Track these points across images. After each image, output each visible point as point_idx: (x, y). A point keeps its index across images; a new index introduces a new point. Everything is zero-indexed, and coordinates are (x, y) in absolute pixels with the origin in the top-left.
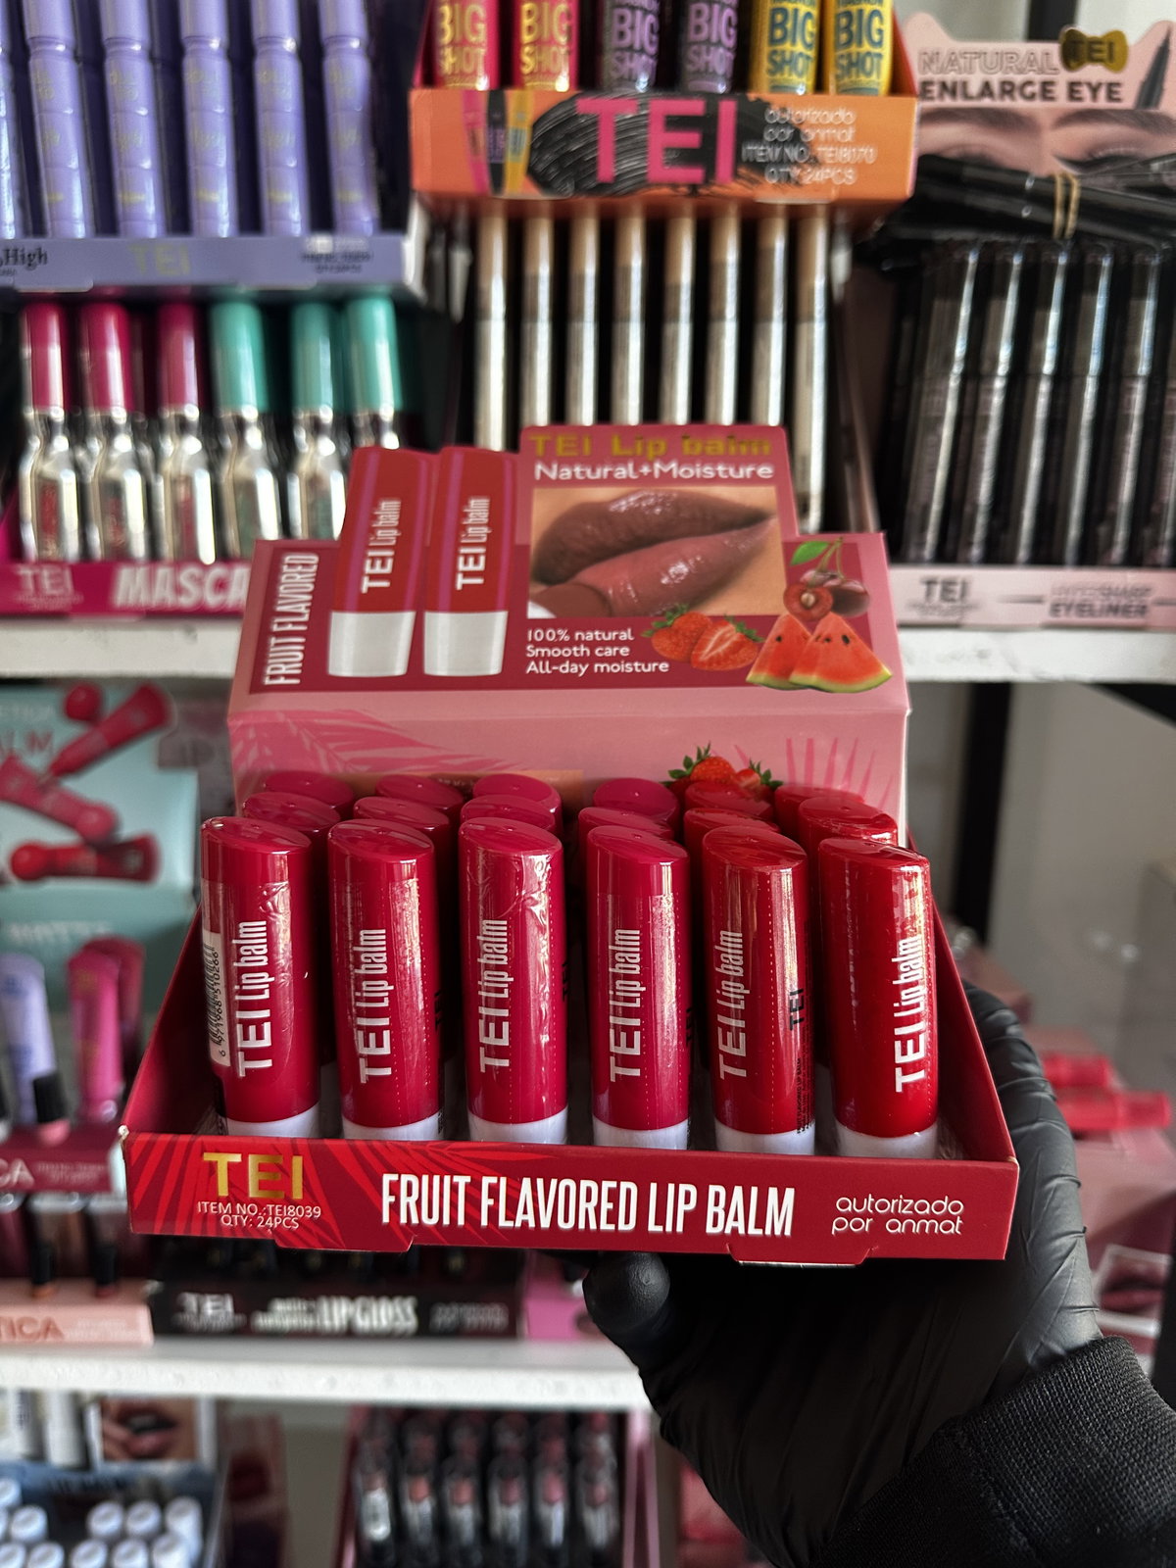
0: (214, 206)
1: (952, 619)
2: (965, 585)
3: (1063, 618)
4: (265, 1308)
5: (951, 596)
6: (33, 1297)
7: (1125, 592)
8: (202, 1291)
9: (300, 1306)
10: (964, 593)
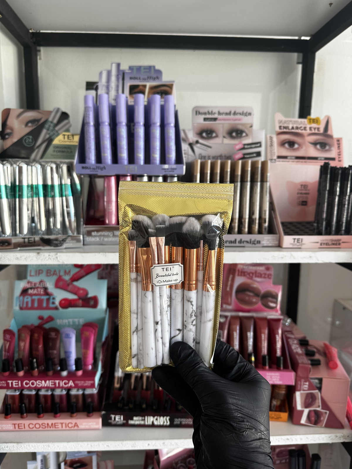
0: (140, 157)
1: (299, 247)
2: (302, 239)
3: (323, 246)
4: (132, 419)
5: (299, 241)
6: (71, 417)
7: (336, 240)
8: (116, 414)
9: (140, 418)
10: (302, 242)
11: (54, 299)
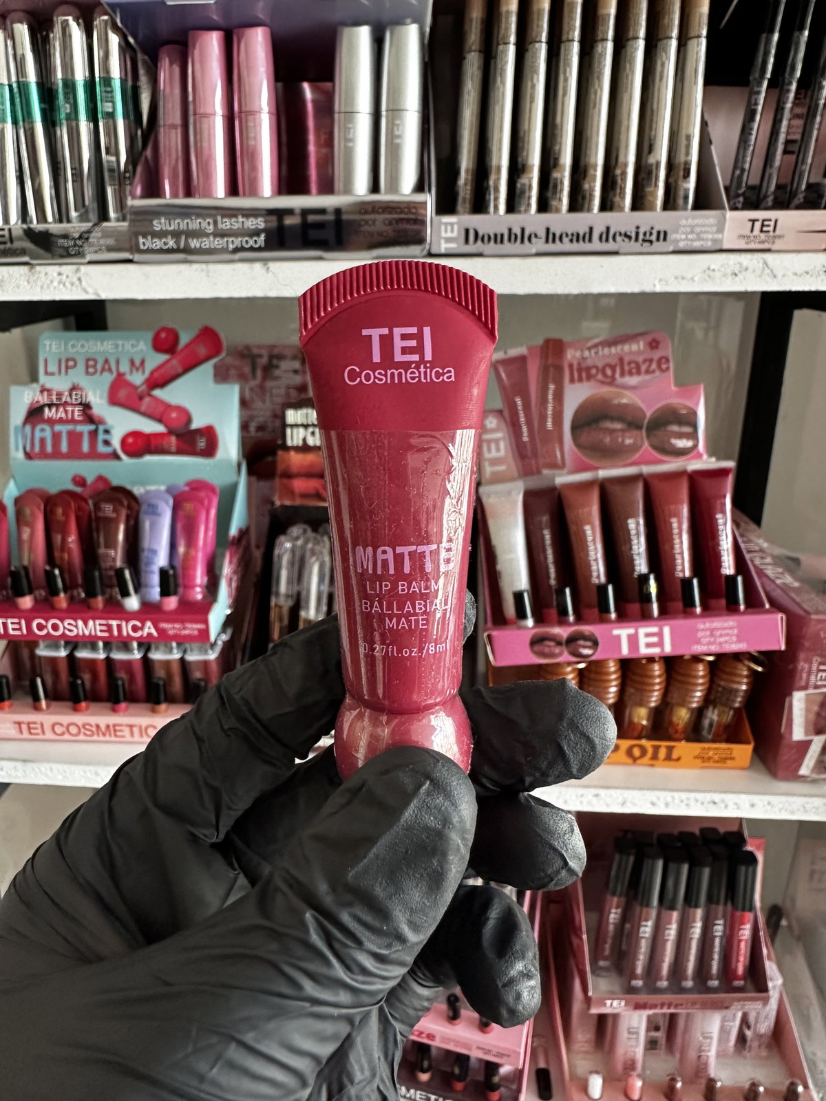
1: (768, 246)
2: (775, 222)
5: (766, 229)
6: (154, 711)
11: (107, 432)
